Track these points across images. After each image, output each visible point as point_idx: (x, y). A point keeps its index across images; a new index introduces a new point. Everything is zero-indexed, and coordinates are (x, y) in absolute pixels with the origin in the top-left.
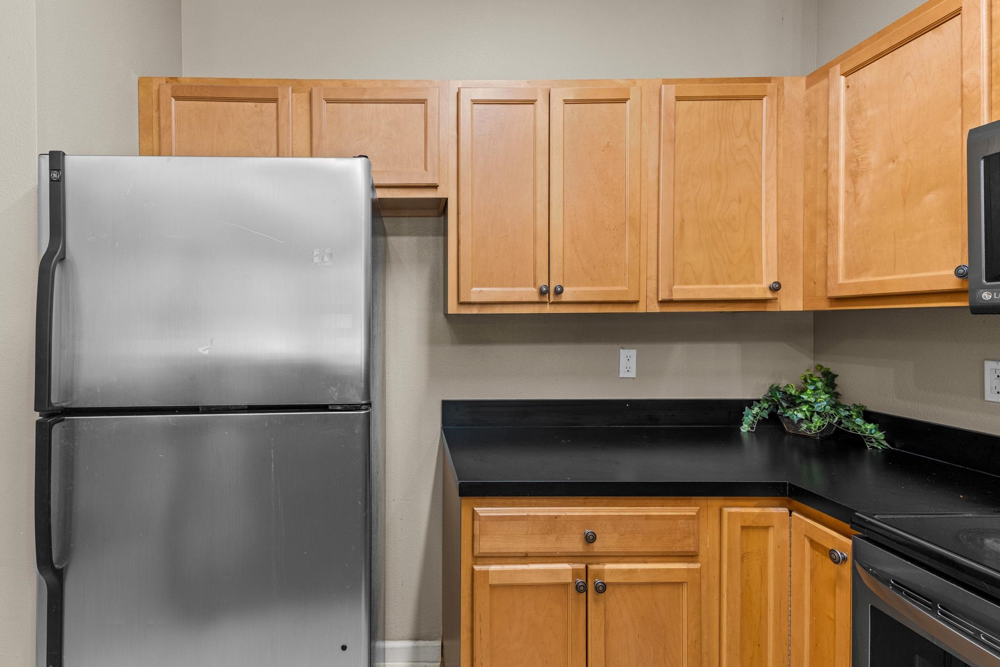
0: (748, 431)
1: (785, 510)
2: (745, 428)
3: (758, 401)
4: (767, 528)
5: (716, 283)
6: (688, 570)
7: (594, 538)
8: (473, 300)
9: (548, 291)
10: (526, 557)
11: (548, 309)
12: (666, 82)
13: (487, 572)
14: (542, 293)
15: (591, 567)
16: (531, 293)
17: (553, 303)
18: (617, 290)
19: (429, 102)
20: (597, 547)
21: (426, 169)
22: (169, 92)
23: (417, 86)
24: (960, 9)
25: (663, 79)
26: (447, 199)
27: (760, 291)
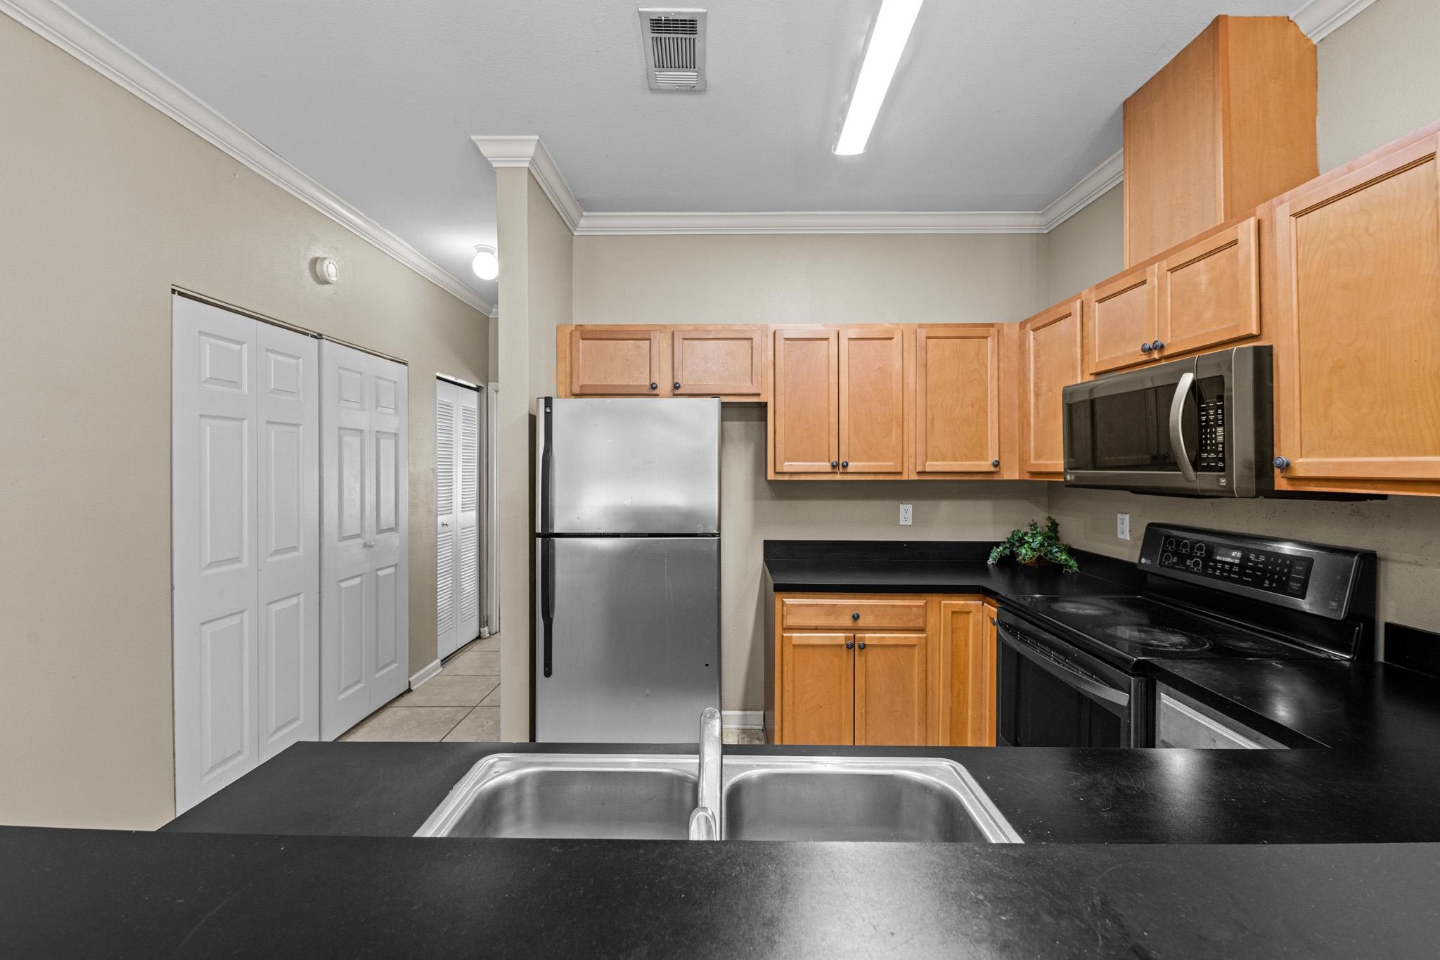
0: (993, 564)
1: (980, 603)
2: (990, 562)
3: (1004, 543)
4: (968, 613)
5: (956, 460)
6: (918, 637)
7: (858, 617)
8: (785, 471)
9: (838, 464)
10: (816, 629)
11: (838, 477)
12: (921, 326)
13: (791, 637)
14: (833, 467)
15: (857, 635)
16: (826, 466)
17: (841, 473)
18: (888, 465)
19: (754, 340)
20: (861, 623)
21: (752, 383)
22: (579, 335)
23: (746, 328)
24: (1070, 313)
25: (919, 324)
26: (767, 403)
27: (986, 466)
